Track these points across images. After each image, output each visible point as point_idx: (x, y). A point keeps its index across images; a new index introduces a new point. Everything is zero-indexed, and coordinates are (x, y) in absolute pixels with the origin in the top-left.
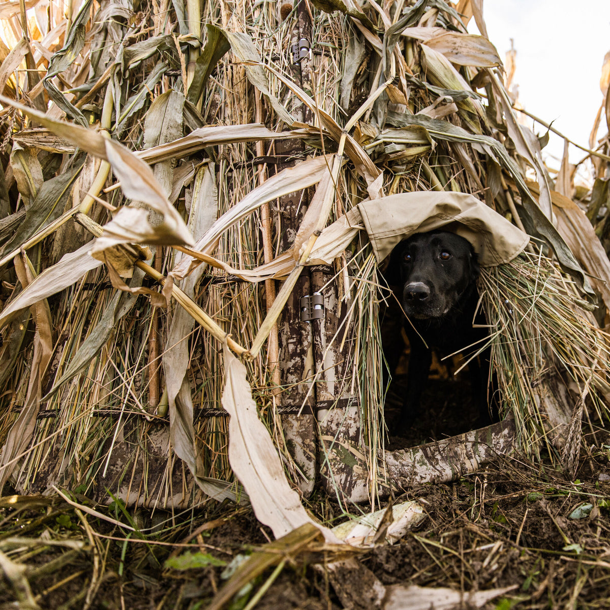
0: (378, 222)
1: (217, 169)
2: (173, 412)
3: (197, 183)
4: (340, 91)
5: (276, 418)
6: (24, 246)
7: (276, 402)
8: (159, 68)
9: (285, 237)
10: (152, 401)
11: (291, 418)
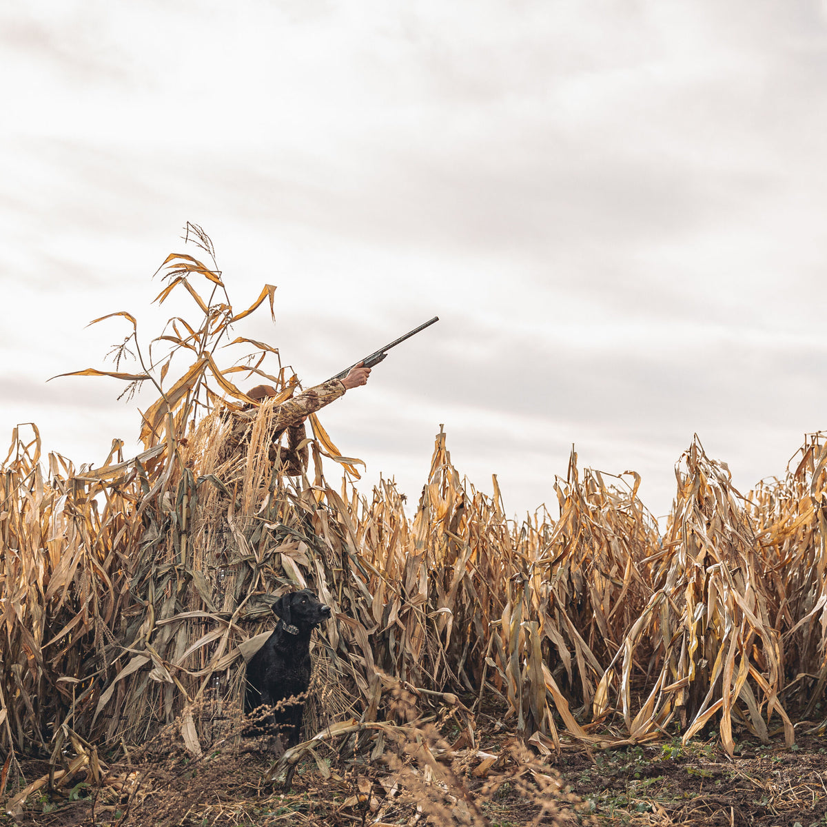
0: (246, 651)
1: (187, 624)
2: (168, 718)
3: (180, 632)
4: (236, 591)
5: (200, 722)
6: (119, 657)
7: (200, 716)
8: (168, 578)
9: (209, 655)
10: (160, 715)
11: (205, 723)
